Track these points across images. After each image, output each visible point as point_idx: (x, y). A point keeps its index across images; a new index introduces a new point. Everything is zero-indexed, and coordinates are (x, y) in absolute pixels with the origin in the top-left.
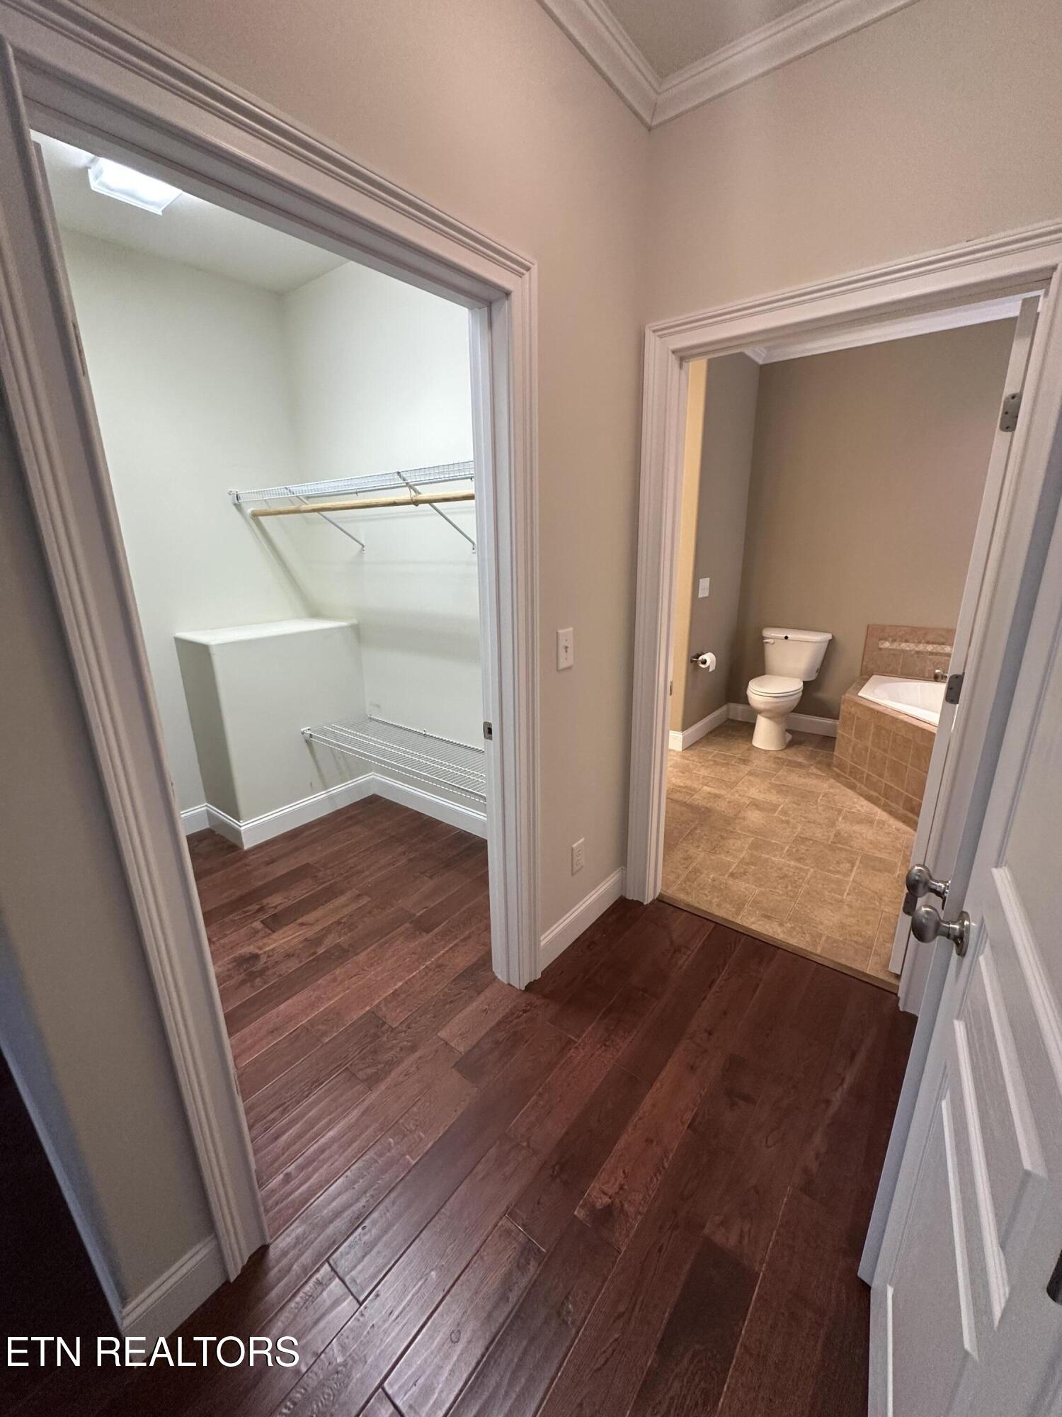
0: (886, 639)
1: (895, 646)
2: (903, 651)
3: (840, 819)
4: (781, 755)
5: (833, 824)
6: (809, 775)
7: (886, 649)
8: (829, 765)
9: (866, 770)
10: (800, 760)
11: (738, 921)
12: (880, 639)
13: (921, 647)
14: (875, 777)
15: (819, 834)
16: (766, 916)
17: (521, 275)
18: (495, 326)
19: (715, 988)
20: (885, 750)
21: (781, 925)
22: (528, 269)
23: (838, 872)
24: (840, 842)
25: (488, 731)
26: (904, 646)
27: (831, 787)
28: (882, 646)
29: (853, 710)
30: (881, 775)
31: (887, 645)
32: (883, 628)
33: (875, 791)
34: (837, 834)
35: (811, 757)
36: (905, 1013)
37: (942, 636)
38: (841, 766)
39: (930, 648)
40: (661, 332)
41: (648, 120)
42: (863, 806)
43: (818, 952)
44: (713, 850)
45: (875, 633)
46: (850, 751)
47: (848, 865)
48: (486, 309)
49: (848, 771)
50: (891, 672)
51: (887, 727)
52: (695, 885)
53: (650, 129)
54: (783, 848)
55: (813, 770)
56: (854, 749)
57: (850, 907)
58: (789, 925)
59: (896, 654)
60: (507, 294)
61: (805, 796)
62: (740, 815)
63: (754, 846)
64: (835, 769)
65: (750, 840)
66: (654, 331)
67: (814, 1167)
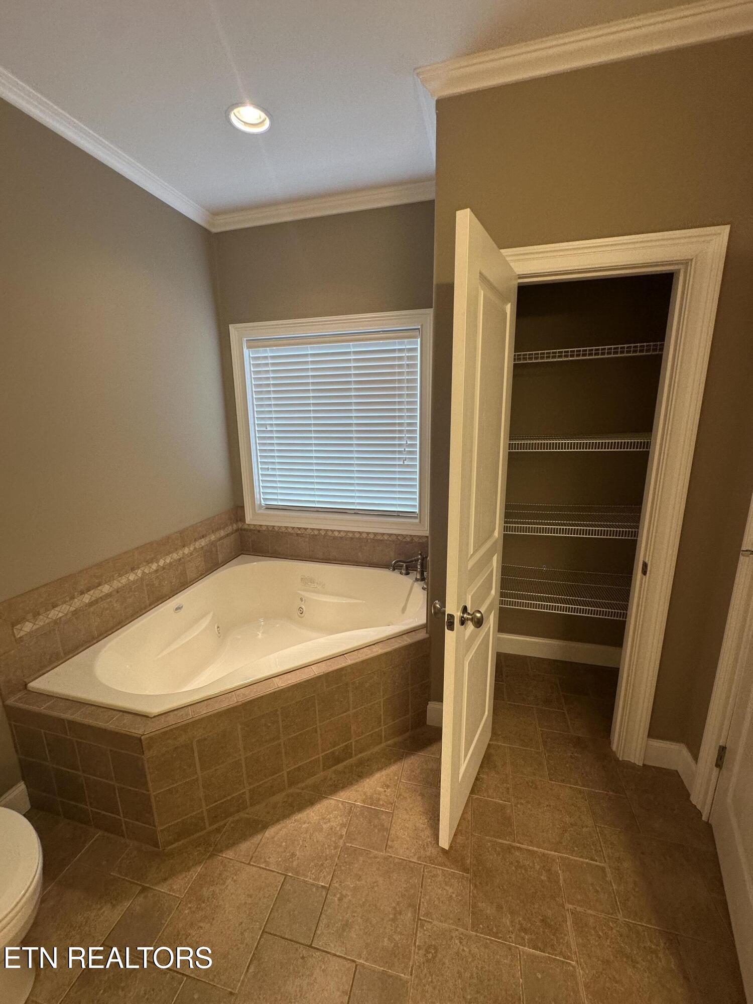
0: (23, 621)
1: (40, 621)
7: (30, 634)
12: (15, 625)
31: (28, 627)
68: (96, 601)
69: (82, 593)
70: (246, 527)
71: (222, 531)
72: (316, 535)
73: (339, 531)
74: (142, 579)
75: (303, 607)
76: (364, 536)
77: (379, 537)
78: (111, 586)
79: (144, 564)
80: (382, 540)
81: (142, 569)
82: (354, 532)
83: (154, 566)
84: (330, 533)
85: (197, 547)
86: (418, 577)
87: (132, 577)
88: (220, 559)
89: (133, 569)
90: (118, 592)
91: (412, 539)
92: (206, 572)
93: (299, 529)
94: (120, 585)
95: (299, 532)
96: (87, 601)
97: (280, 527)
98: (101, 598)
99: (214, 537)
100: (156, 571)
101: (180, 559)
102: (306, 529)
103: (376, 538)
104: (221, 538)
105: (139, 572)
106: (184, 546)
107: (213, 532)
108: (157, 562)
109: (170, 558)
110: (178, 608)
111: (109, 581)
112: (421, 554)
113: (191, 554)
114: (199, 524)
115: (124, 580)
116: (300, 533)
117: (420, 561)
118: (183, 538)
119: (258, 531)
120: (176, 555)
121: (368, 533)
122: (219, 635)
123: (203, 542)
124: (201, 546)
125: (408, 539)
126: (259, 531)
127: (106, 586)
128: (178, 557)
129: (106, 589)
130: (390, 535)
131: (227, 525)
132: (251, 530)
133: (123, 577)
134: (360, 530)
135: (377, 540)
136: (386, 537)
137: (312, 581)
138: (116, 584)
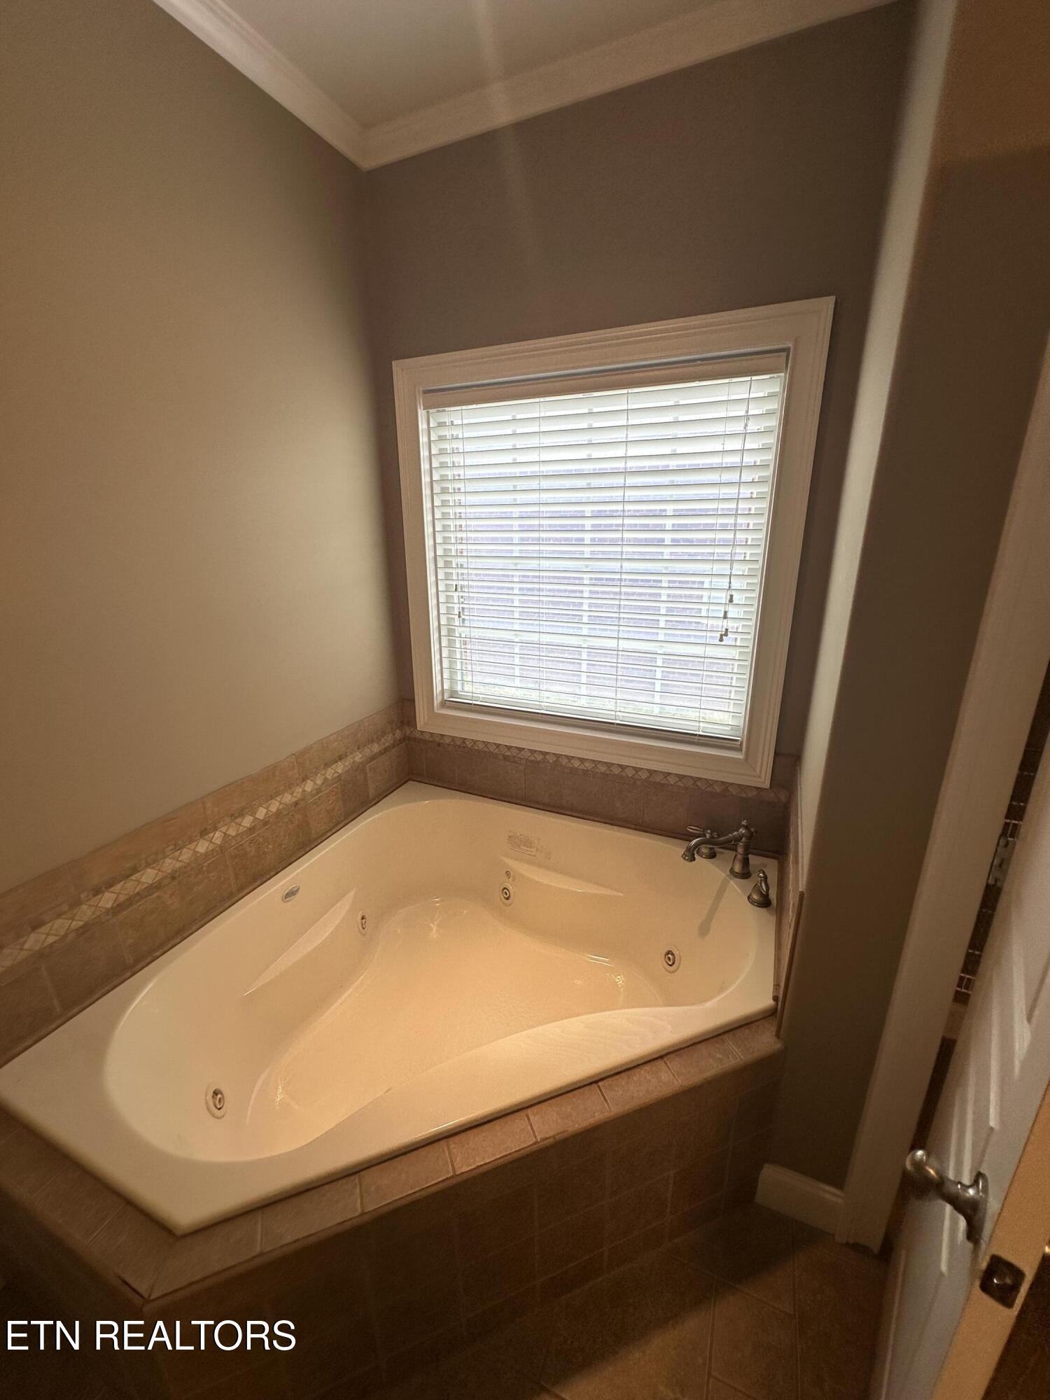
39: (107, 900)
68: (130, 901)
69: (97, 891)
70: (418, 735)
71: (376, 745)
72: (538, 762)
73: (582, 760)
74: (222, 848)
75: (510, 888)
76: (630, 773)
77: (658, 779)
78: (159, 870)
79: (227, 820)
80: (663, 785)
81: (224, 829)
82: (609, 765)
83: (247, 822)
84: (564, 762)
85: (330, 778)
86: (738, 868)
87: (202, 847)
88: (372, 792)
89: (203, 833)
90: (173, 878)
91: (726, 790)
92: (346, 817)
93: (509, 748)
94: (178, 865)
95: (508, 753)
96: (109, 905)
97: (475, 742)
98: (138, 894)
99: (360, 755)
100: (251, 830)
101: (296, 804)
102: (521, 749)
103: (651, 779)
104: (373, 758)
105: (217, 837)
106: (304, 780)
107: (359, 749)
108: (253, 814)
109: (278, 804)
110: (291, 894)
111: (155, 861)
112: (746, 827)
113: (319, 791)
114: (331, 738)
115: (186, 855)
116: (511, 756)
117: (744, 839)
118: (303, 765)
119: (437, 745)
120: (290, 797)
121: (637, 770)
122: (363, 931)
123: (340, 768)
124: (336, 775)
125: (718, 789)
126: (439, 745)
127: (149, 870)
128: (294, 800)
129: (149, 876)
130: (681, 777)
131: (384, 733)
132: (425, 742)
133: (185, 850)
134: (625, 762)
135: (655, 784)
136: (672, 780)
137: (528, 843)
138: (169, 865)
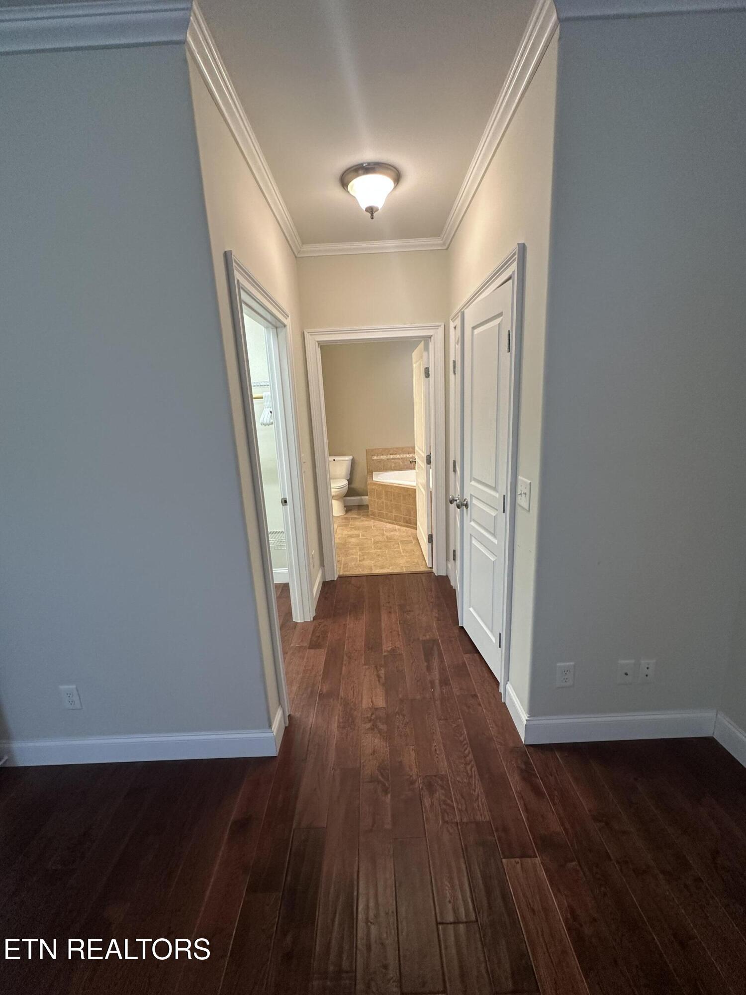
0: (375, 455)
1: (378, 458)
2: (382, 460)
3: (385, 532)
4: (346, 516)
5: (383, 535)
6: (363, 521)
7: (375, 460)
8: (368, 515)
9: (385, 512)
10: (356, 516)
11: (373, 572)
12: (372, 455)
13: (389, 457)
14: (389, 514)
15: (380, 539)
16: (382, 568)
17: (287, 319)
18: (279, 337)
19: (381, 592)
20: (391, 501)
21: (388, 569)
22: (288, 317)
23: (395, 548)
24: (389, 539)
25: (285, 502)
26: (382, 457)
27: (374, 523)
28: (373, 459)
29: (374, 487)
30: (391, 512)
31: (375, 458)
32: (372, 450)
33: (391, 520)
34: (387, 537)
35: (359, 514)
36: (438, 576)
37: (395, 451)
38: (373, 514)
40: (311, 334)
41: (296, 254)
42: (389, 526)
43: (405, 571)
44: (347, 555)
45: (370, 453)
46: (376, 505)
47: (397, 545)
48: (275, 330)
49: (377, 515)
50: (379, 470)
51: (390, 490)
52: (349, 568)
53: (296, 257)
54: (372, 548)
55: (362, 518)
56: (377, 504)
57: (406, 556)
58: (391, 568)
59: (380, 461)
60: (285, 326)
61: (367, 529)
62: (347, 541)
63: (360, 550)
64: (371, 516)
65: (358, 548)
66: (308, 333)
67: (437, 615)
